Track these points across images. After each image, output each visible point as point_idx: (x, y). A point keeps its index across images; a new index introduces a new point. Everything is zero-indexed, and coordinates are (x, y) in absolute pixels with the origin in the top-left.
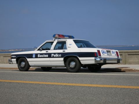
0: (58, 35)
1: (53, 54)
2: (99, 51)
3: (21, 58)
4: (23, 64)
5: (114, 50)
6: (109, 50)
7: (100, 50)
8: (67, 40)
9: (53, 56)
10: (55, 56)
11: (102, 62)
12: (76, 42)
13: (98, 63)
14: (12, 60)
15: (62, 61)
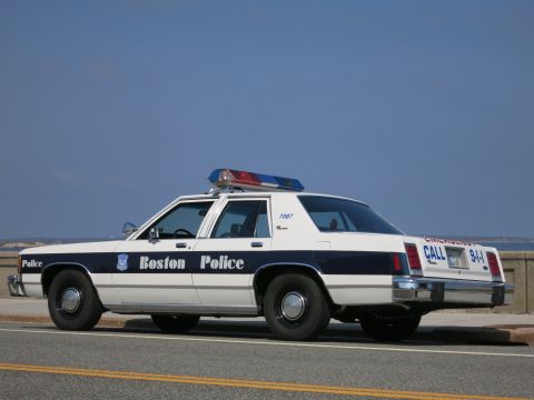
0: (233, 172)
1: (209, 258)
2: (411, 249)
3: (64, 273)
4: (73, 296)
5: (478, 248)
6: (456, 245)
7: (419, 243)
8: (273, 194)
9: (208, 265)
10: (215, 264)
11: (425, 295)
12: (311, 205)
13: (407, 303)
14: (26, 278)
15: (249, 288)
